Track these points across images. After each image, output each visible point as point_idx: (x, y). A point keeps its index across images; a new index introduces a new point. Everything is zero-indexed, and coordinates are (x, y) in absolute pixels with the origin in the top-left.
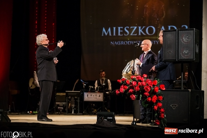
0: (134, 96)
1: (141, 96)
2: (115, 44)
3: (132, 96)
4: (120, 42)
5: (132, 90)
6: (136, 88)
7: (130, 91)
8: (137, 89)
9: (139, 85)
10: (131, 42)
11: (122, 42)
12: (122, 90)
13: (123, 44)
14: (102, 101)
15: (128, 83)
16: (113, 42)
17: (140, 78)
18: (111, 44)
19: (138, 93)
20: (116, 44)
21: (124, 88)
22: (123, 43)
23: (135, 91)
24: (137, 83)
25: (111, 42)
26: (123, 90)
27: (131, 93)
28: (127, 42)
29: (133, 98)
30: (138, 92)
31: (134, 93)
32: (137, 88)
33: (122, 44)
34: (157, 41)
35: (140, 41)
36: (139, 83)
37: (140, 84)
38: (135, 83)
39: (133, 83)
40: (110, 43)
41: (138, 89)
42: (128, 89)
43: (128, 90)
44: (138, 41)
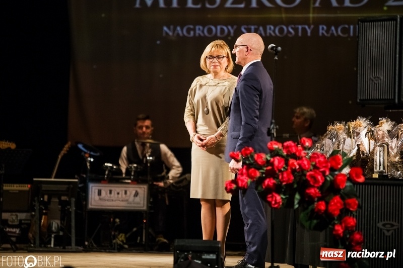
0: (278, 198)
1: (297, 196)
2: (175, 35)
3: (272, 197)
4: (191, 27)
5: (273, 181)
6: (285, 175)
7: (266, 182)
8: (286, 177)
9: (291, 169)
10: (225, 28)
11: (197, 27)
12: (242, 181)
13: (202, 34)
14: (145, 208)
15: (260, 161)
16: (172, 27)
17: (294, 150)
18: (164, 34)
19: (289, 190)
20: (178, 34)
21: (249, 176)
22: (203, 32)
23: (282, 183)
24: (287, 163)
25: (165, 28)
26: (246, 180)
27: (269, 190)
28: (213, 28)
29: (276, 203)
30: (289, 186)
31: (278, 189)
32: (288, 175)
33: (197, 35)
34: (307, 27)
35: (256, 27)
36: (291, 161)
37: (293, 164)
38: (279, 163)
39: (276, 163)
40: (162, 29)
41: (289, 179)
42: (260, 178)
43: (261, 180)
44: (247, 25)
